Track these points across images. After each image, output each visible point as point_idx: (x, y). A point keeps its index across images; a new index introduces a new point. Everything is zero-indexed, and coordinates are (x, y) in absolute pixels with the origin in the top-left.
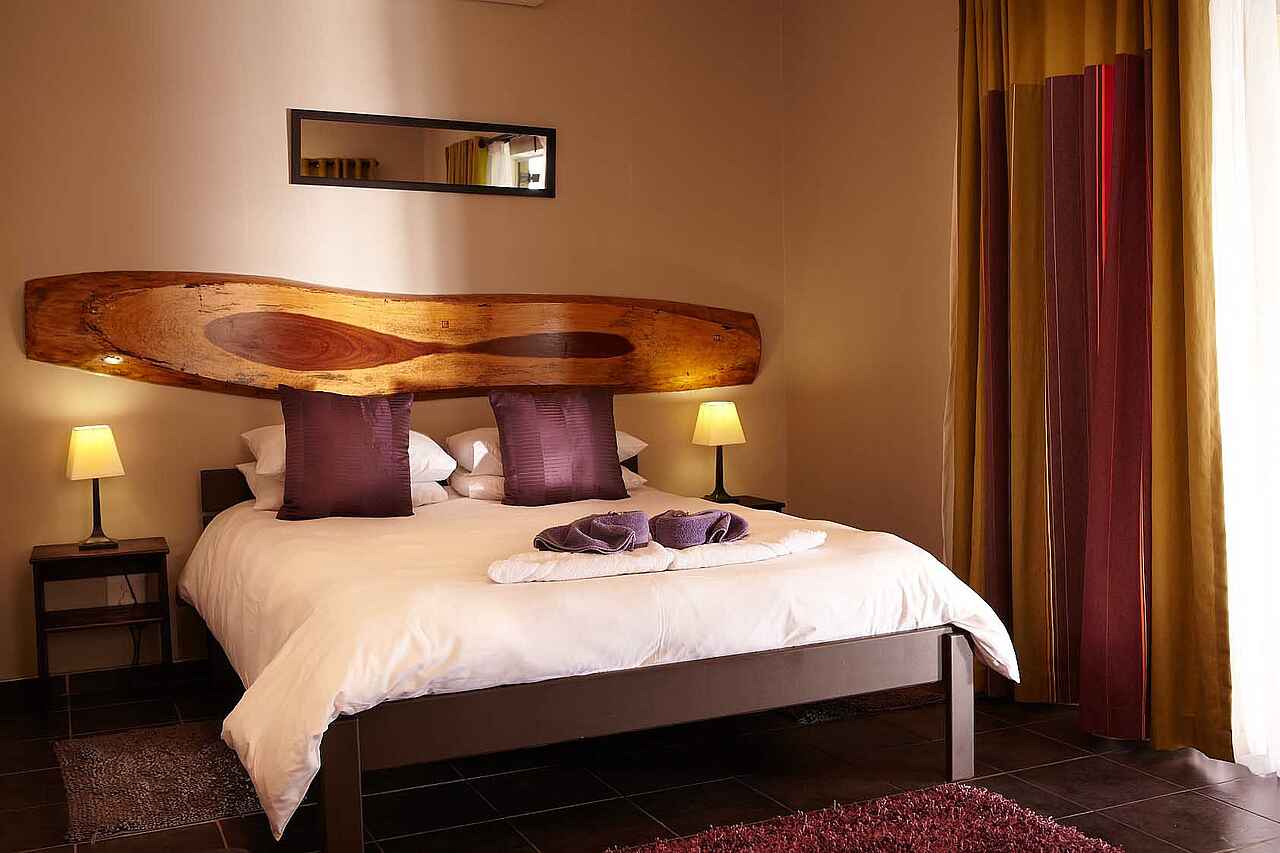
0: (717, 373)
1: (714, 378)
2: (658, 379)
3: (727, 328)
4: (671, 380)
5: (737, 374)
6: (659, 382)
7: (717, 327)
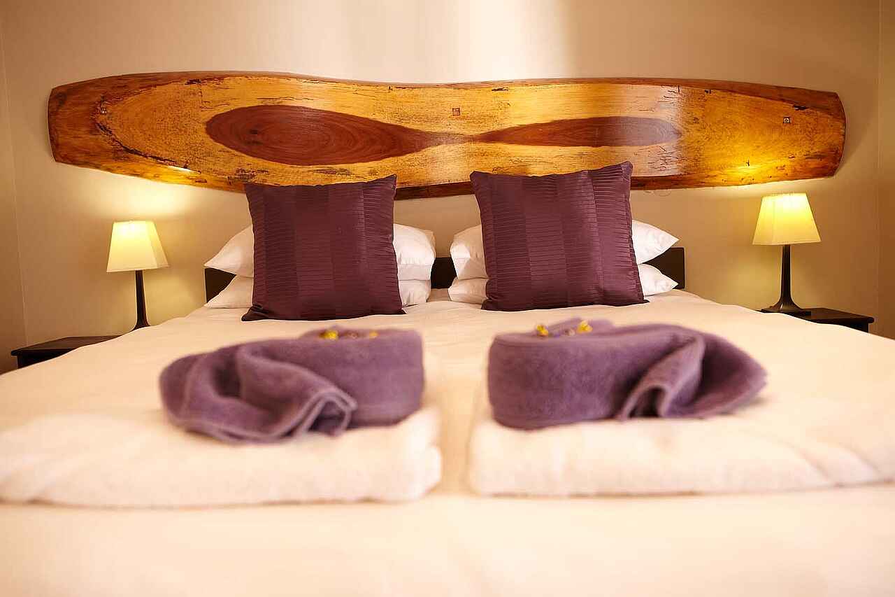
0: (785, 162)
1: (782, 168)
2: (711, 170)
3: (800, 108)
4: (727, 171)
5: (813, 164)
6: (711, 173)
7: (788, 107)
